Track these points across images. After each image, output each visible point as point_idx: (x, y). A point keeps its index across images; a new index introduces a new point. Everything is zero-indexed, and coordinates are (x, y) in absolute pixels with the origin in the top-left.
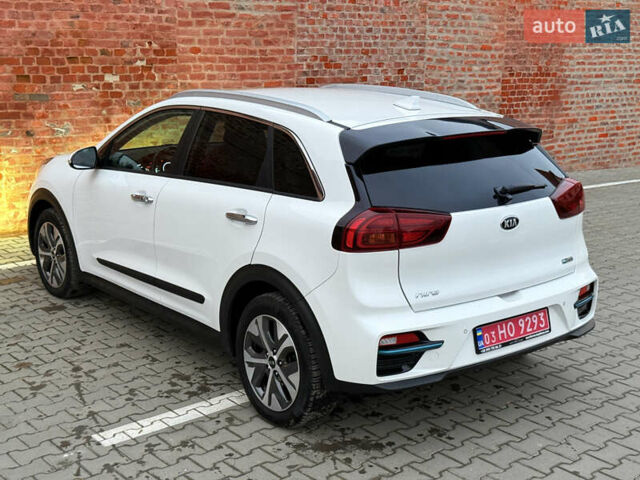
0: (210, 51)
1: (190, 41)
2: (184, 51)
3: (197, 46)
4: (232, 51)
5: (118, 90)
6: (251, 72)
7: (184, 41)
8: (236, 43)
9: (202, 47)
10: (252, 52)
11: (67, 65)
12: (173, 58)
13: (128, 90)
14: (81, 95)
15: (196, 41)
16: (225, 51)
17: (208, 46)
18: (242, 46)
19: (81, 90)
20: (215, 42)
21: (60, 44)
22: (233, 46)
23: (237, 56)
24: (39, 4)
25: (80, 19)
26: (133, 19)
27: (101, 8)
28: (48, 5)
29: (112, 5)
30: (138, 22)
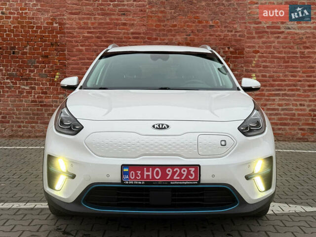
0: (266, 52)
1: (254, 47)
2: (249, 52)
3: (257, 49)
4: (280, 52)
6: (293, 64)
7: (249, 47)
8: (284, 48)
9: (261, 50)
10: (294, 53)
12: (242, 56)
15: (257, 47)
16: (275, 52)
17: (265, 50)
18: (287, 50)
20: (269, 47)
22: (281, 49)
23: (284, 55)
24: (171, 29)
25: (191, 36)
26: (220, 36)
27: (202, 30)
28: (175, 30)
29: (208, 29)
30: (222, 37)
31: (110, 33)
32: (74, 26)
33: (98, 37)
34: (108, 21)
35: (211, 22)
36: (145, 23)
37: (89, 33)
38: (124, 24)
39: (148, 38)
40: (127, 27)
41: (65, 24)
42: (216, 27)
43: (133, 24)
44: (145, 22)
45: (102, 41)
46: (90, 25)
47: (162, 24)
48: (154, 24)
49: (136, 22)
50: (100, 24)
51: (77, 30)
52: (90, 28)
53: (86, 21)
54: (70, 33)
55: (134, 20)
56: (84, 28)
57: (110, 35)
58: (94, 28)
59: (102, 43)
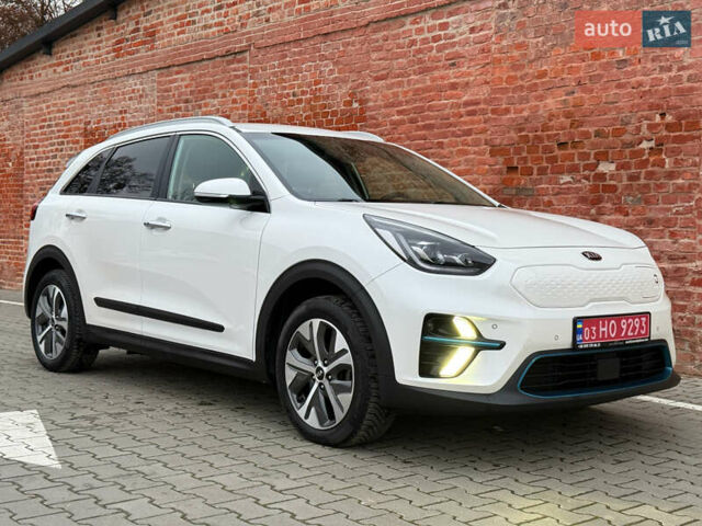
5: (612, 182)
11: (557, 152)
12: (696, 133)
13: (625, 182)
14: (568, 189)
19: (570, 182)
21: (552, 128)
24: (536, 84)
25: (576, 95)
26: (640, 84)
27: (601, 76)
28: (543, 83)
29: (615, 70)
30: (647, 88)
31: (430, 108)
32: (379, 103)
33: (412, 121)
34: (429, 83)
35: (621, 52)
36: (489, 78)
37: (399, 113)
38: (454, 86)
39: (494, 112)
40: (458, 91)
41: (367, 101)
42: (634, 64)
43: (467, 83)
44: (489, 75)
45: (418, 128)
46: (401, 98)
47: (519, 74)
48: (505, 78)
49: (472, 78)
50: (416, 92)
51: (383, 110)
52: (400, 104)
53: (395, 90)
54: (373, 118)
55: (469, 74)
56: (392, 105)
57: (431, 114)
58: (407, 102)
59: (419, 133)
